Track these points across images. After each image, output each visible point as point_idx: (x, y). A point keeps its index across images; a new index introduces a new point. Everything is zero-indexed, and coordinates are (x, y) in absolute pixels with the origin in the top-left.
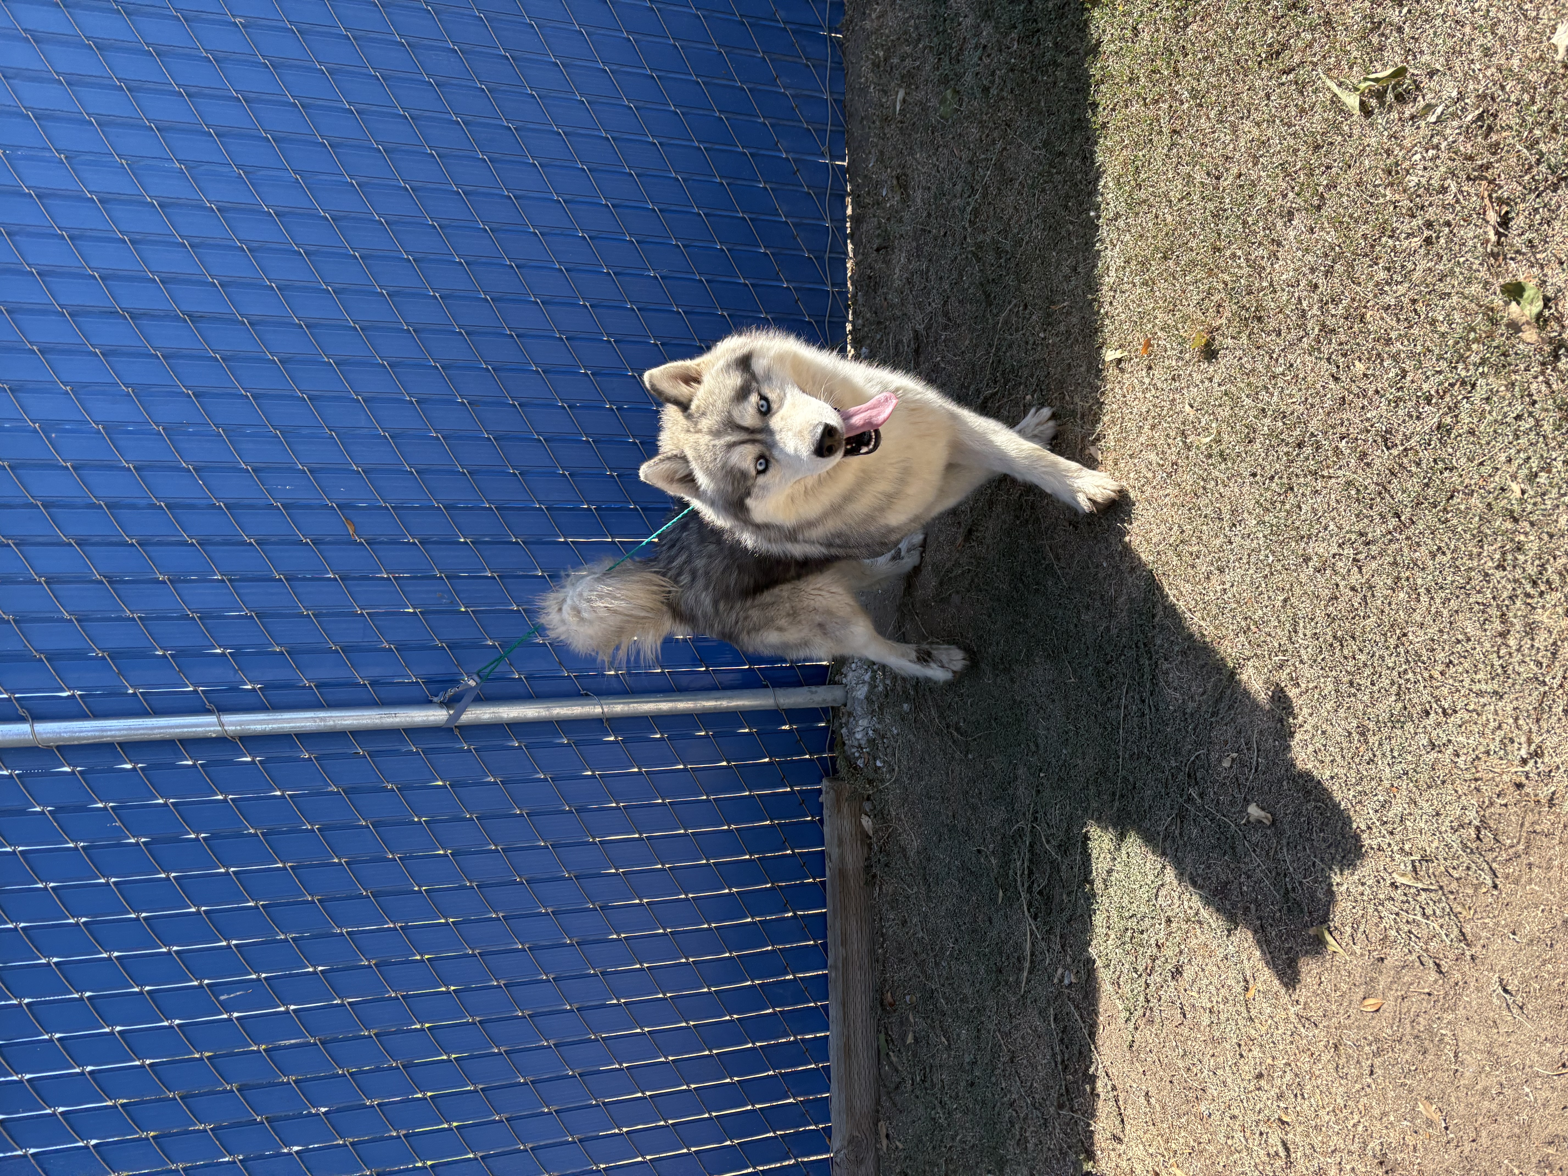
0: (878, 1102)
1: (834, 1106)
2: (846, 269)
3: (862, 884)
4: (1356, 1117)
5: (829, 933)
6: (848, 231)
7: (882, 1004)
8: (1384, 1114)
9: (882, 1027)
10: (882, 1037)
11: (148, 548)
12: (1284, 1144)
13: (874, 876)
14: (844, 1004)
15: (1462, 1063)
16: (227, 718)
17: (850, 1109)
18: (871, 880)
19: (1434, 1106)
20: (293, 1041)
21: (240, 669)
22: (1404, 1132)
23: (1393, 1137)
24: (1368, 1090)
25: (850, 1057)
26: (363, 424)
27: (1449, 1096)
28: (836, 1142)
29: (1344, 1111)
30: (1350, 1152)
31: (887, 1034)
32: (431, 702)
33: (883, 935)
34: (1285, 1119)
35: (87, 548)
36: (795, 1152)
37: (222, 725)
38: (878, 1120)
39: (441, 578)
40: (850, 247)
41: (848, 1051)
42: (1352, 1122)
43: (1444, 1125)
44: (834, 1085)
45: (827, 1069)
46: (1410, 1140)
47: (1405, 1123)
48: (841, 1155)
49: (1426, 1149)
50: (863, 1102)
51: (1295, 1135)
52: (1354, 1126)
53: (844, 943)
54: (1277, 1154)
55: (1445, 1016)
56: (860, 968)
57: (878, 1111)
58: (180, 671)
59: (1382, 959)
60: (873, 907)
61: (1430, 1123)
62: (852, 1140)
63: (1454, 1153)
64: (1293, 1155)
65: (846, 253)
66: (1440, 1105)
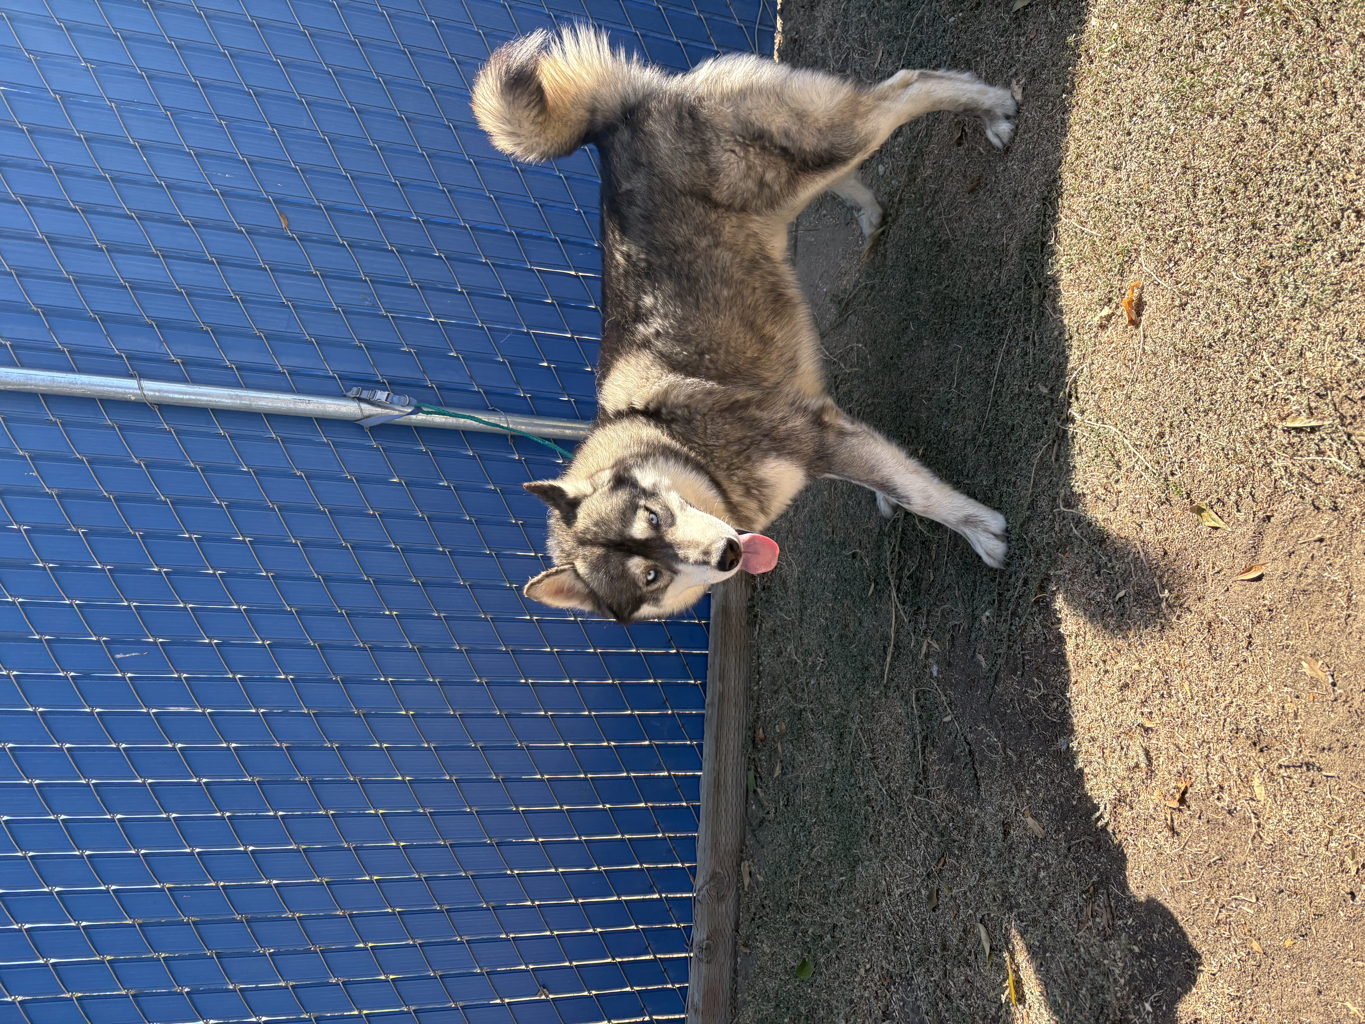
0: (743, 842)
1: (700, 845)
2: (773, 44)
3: (743, 623)
4: (1228, 699)
5: (709, 673)
6: (779, 7)
7: (754, 741)
8: (1262, 686)
9: (753, 763)
10: (751, 774)
11: (90, 216)
12: (1147, 753)
13: (756, 616)
14: (717, 739)
15: (1356, 605)
16: (146, 384)
17: (715, 845)
18: (753, 620)
19: (1320, 662)
20: (182, 709)
21: (165, 341)
22: (1284, 701)
23: (1270, 710)
24: (1243, 665)
25: (719, 792)
26: (304, 126)
27: (1339, 647)
28: (699, 881)
29: (1215, 695)
30: (1219, 740)
31: (756, 771)
32: (345, 396)
33: (759, 673)
34: (1148, 725)
35: (32, 208)
36: (659, 887)
37: (141, 388)
38: (742, 860)
39: (366, 281)
40: (779, 22)
41: (717, 785)
42: (1223, 706)
43: (1331, 680)
44: (702, 825)
45: (697, 808)
46: (1290, 708)
47: (1286, 689)
48: (704, 891)
49: (1308, 712)
50: (728, 840)
51: (1158, 740)
52: (1226, 707)
53: (722, 678)
54: (1137, 766)
55: (1337, 560)
56: (736, 704)
57: (742, 851)
58: (108, 335)
59: (1269, 518)
60: (752, 646)
61: (1314, 683)
62: (714, 876)
63: (1341, 710)
64: (1155, 763)
65: (775, 27)
66: (1327, 660)
